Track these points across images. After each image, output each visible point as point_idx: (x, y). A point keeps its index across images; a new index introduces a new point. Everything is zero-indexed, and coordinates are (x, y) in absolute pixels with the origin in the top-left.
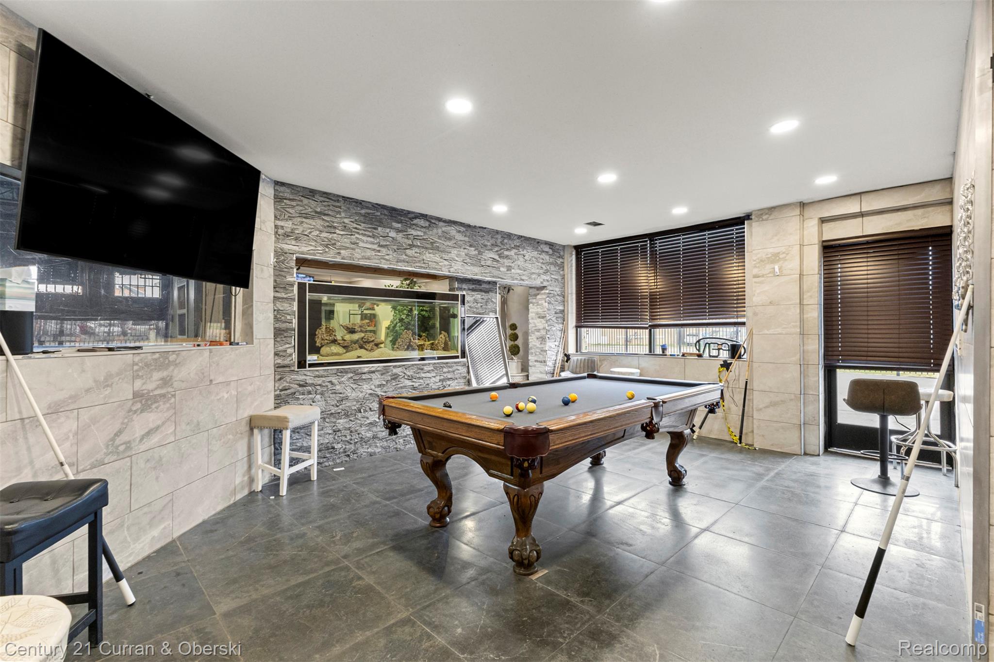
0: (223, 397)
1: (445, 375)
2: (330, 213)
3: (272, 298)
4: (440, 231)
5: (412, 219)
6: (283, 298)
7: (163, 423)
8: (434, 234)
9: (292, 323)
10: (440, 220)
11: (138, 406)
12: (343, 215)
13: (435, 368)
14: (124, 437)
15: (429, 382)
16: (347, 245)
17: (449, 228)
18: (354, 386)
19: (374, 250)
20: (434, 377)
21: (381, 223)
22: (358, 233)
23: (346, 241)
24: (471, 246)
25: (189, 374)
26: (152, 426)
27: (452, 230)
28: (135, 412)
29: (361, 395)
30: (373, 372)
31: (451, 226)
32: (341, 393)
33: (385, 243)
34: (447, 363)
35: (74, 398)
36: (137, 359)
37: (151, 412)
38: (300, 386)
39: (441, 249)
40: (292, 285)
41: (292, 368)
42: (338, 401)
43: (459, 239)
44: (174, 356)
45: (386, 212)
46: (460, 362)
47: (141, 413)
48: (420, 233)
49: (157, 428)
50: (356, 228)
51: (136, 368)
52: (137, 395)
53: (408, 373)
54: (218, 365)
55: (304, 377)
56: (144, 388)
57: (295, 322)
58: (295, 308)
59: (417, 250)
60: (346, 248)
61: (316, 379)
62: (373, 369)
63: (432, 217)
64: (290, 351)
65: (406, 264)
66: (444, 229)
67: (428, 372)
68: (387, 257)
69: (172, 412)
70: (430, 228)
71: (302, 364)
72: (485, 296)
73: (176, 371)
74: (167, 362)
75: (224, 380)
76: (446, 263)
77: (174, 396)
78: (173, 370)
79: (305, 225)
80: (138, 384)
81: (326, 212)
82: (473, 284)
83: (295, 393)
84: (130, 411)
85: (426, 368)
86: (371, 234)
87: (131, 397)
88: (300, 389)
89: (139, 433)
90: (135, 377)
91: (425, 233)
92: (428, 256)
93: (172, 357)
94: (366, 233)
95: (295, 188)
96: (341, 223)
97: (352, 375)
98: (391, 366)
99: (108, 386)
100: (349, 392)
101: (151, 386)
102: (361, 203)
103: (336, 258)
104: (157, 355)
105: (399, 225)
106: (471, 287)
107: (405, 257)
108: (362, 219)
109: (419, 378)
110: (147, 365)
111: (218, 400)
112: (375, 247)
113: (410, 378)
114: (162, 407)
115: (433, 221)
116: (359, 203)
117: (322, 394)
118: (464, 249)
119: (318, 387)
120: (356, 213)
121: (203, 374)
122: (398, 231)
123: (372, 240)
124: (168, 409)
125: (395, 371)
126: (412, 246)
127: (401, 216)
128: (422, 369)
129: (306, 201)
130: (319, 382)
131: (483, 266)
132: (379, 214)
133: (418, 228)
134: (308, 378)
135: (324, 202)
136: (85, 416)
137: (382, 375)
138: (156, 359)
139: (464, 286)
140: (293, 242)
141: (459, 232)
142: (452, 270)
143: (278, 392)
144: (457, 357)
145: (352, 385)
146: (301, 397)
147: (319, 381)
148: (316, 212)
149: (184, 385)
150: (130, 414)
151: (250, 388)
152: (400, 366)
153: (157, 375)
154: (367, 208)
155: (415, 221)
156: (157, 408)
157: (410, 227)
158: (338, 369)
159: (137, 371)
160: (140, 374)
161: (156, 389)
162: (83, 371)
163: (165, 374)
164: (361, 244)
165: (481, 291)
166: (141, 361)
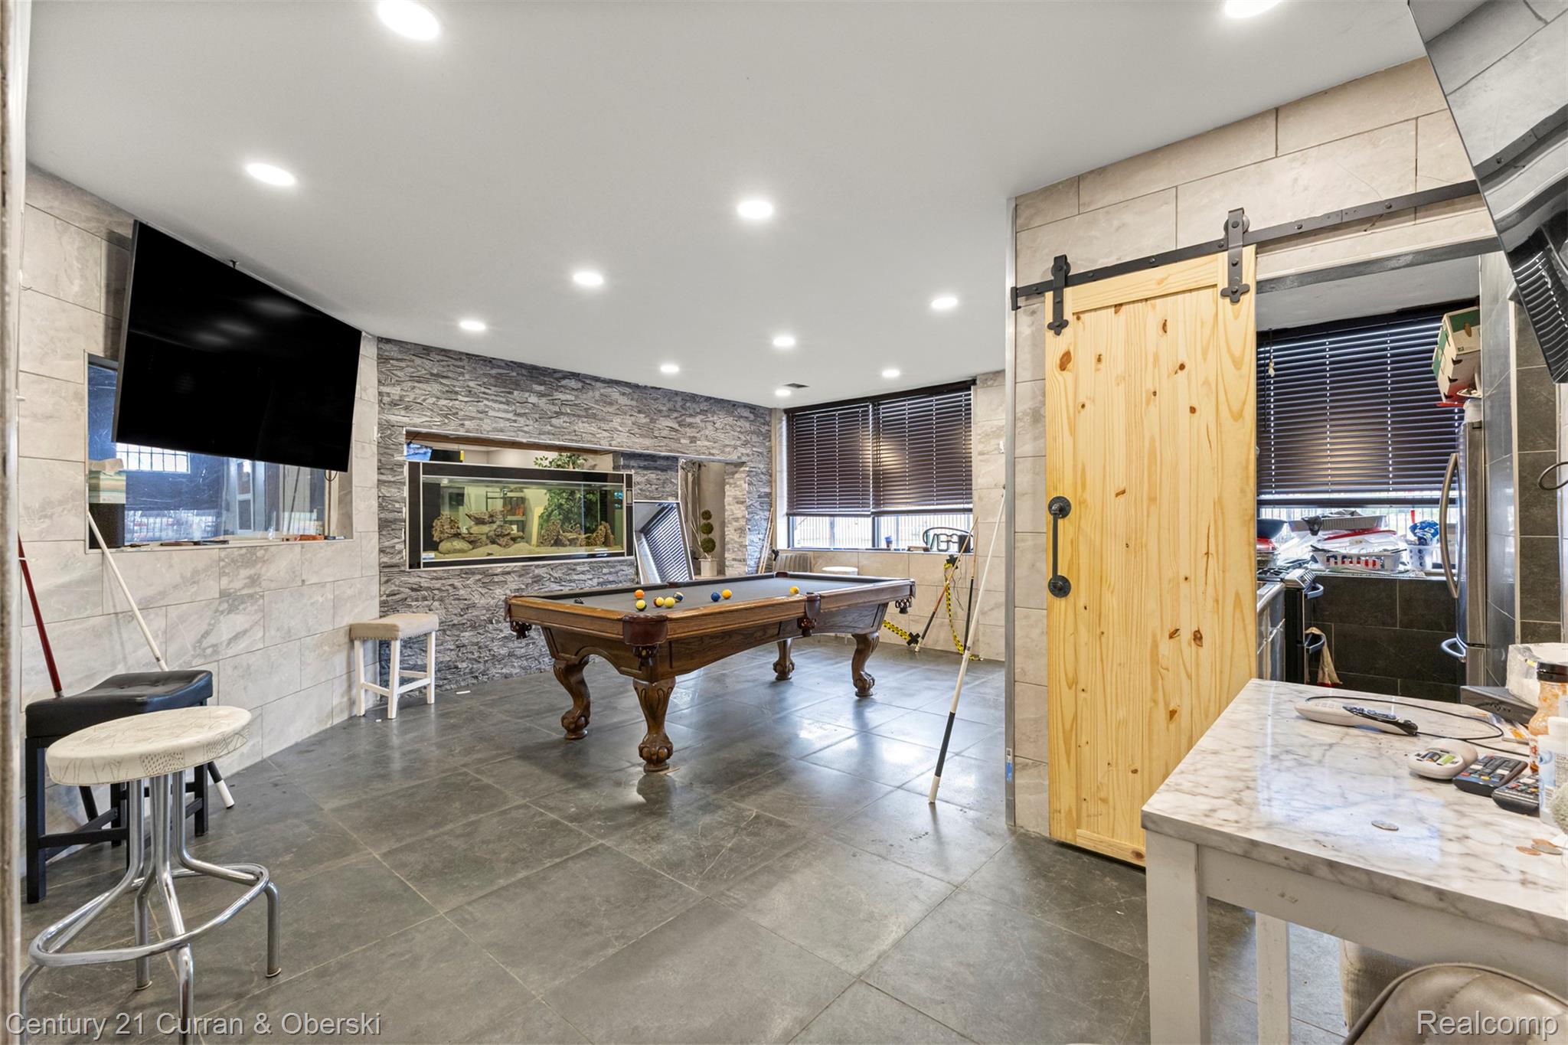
0: (317, 601)
1: (605, 577)
2: (450, 374)
3: (376, 482)
4: (597, 394)
5: (558, 379)
6: (390, 482)
7: (251, 627)
8: (589, 398)
9: (401, 512)
10: (597, 379)
11: (225, 606)
12: (467, 377)
13: (592, 568)
14: (211, 640)
15: (583, 586)
16: (473, 415)
17: (610, 390)
18: (484, 591)
19: (508, 420)
20: (591, 579)
21: (517, 386)
22: (487, 399)
23: (471, 410)
24: (639, 412)
25: (279, 572)
26: (239, 629)
27: (614, 393)
28: (222, 612)
29: (492, 602)
30: (509, 573)
31: (612, 387)
32: (466, 600)
33: (523, 411)
34: (608, 562)
35: (163, 594)
36: (223, 554)
37: (238, 613)
38: (413, 590)
39: (600, 417)
40: (401, 465)
41: (403, 568)
42: (462, 610)
43: (623, 403)
44: (262, 552)
45: (524, 372)
46: (626, 560)
47: (228, 614)
48: (569, 397)
49: (245, 632)
50: (484, 393)
51: (222, 564)
52: (224, 594)
53: (555, 575)
54: (311, 562)
55: (418, 579)
56: (231, 586)
57: (406, 511)
58: (406, 494)
59: (566, 419)
60: (472, 418)
61: (434, 582)
62: (508, 570)
63: (586, 377)
64: (399, 547)
65: (551, 437)
66: (602, 391)
67: (583, 573)
68: (526, 429)
69: (261, 614)
70: (584, 391)
71: (415, 563)
72: (663, 476)
73: (264, 569)
74: (254, 558)
75: (317, 581)
76: (606, 434)
77: (262, 597)
78: (261, 567)
79: (417, 391)
80: (224, 581)
81: (445, 374)
82: (645, 460)
83: (406, 599)
84: (217, 611)
85: (579, 568)
86: (504, 400)
87: (217, 596)
88: (413, 594)
89: (225, 637)
90: (222, 574)
91: (577, 397)
92: (581, 426)
93: (260, 553)
94: (498, 398)
95: (404, 345)
96: (464, 387)
97: (480, 577)
98: (531, 566)
99: (194, 582)
100: (476, 598)
101: (237, 585)
102: (490, 362)
103: (459, 431)
104: (244, 551)
105: (542, 388)
106: (642, 464)
107: (550, 428)
108: (492, 381)
109: (570, 581)
110: (233, 561)
111: (312, 604)
112: (510, 416)
113: (558, 581)
114: (249, 608)
115: (588, 382)
116: (489, 361)
117: (441, 600)
118: (631, 416)
119: (436, 592)
120: (484, 374)
121: (294, 572)
122: (541, 395)
123: (506, 407)
124: (256, 612)
125: (537, 571)
126: (558, 414)
127: (544, 376)
128: (574, 570)
129: (418, 361)
130: (438, 586)
131: (656, 437)
132: (514, 374)
133: (567, 391)
134: (424, 580)
135: (442, 361)
136: (174, 613)
137: (520, 576)
138: (242, 555)
139: (632, 463)
140: (403, 413)
141: (624, 394)
142: (613, 443)
143: (384, 598)
144: (622, 554)
145: (480, 589)
146: (413, 604)
147: (437, 584)
148: (432, 374)
149: (273, 585)
150: (218, 614)
151: (349, 592)
152: (544, 566)
153: (244, 573)
154: (499, 367)
155: (564, 382)
156: (244, 609)
157: (557, 390)
158: (461, 569)
159: (223, 567)
160: (227, 571)
161: (243, 588)
162: (171, 566)
163: (251, 572)
164: (491, 413)
165: (656, 468)
166: (227, 556)
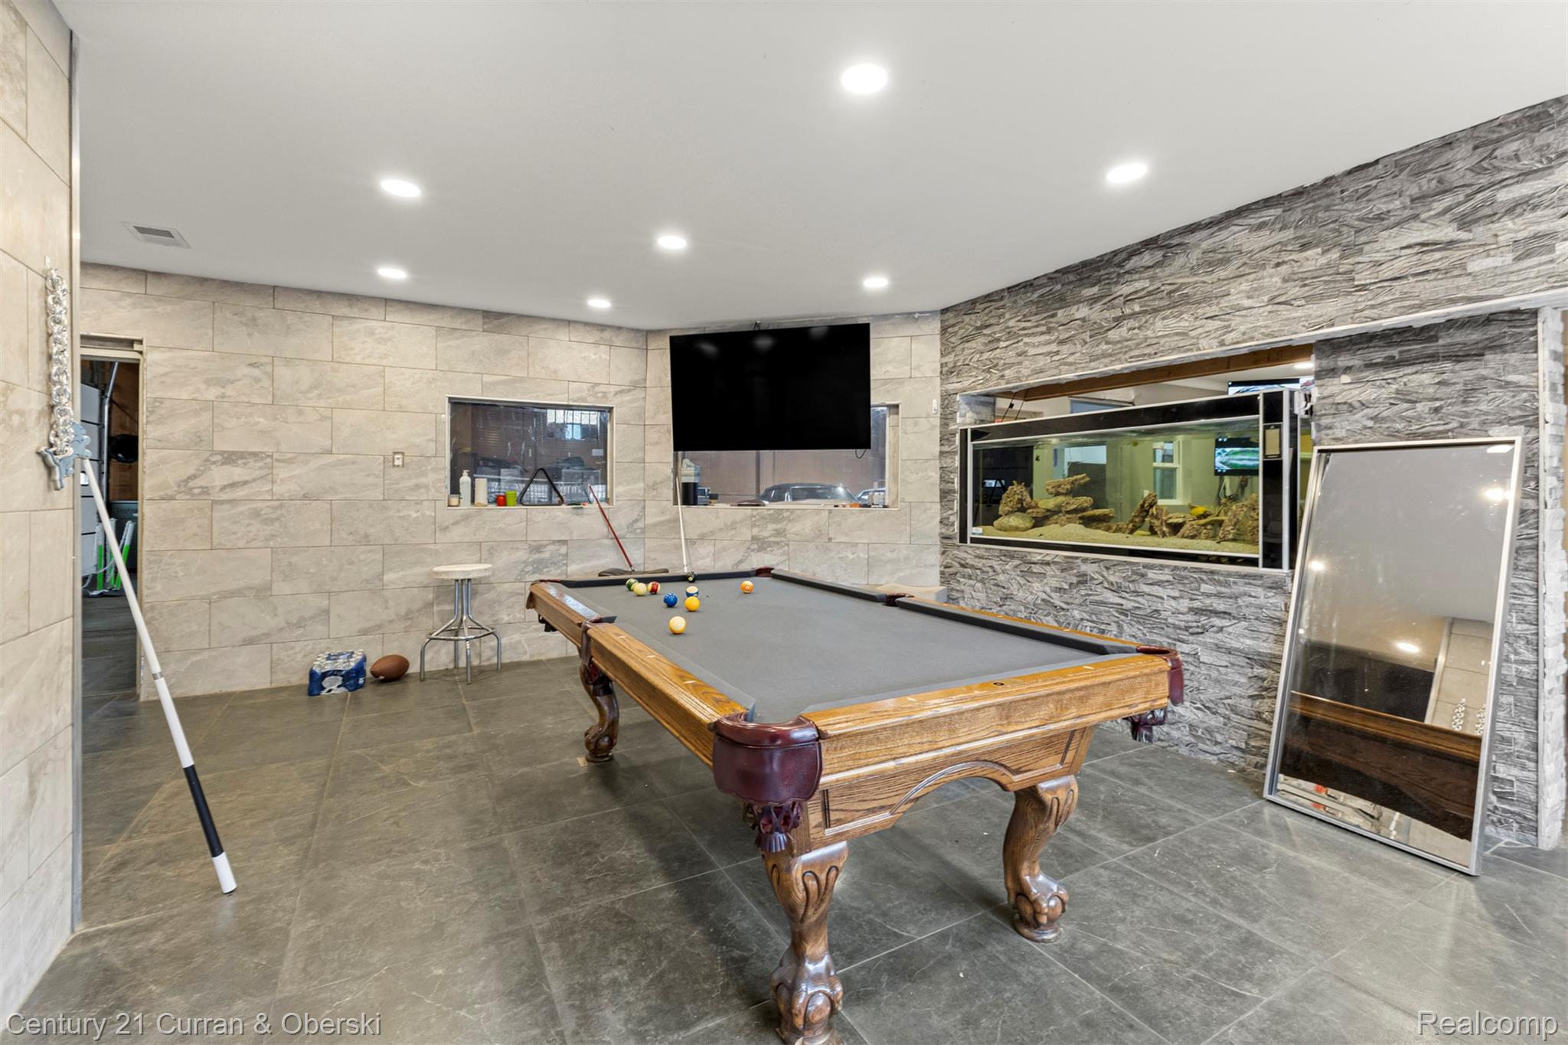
0: (847, 557)
1: (1208, 601)
2: (992, 321)
3: (938, 454)
4: (1195, 256)
5: (1120, 265)
6: (947, 452)
8: (1178, 271)
9: (953, 483)
10: (1192, 229)
11: (756, 546)
12: (1007, 316)
13: (1181, 580)
14: (745, 565)
15: (1159, 607)
16: (1012, 360)
17: (1225, 234)
18: (1022, 581)
19: (1049, 353)
20: (1174, 598)
21: (1062, 301)
22: (1026, 335)
23: (1010, 355)
24: (1304, 247)
25: (803, 529)
27: (1237, 236)
28: (753, 550)
29: (1030, 598)
30: (1048, 564)
31: (1227, 227)
32: (1004, 587)
33: (1068, 335)
34: (1212, 572)
35: (712, 533)
36: (755, 513)
37: (768, 553)
38: (962, 566)
39: (1198, 297)
40: (954, 434)
41: (954, 541)
42: (1001, 599)
43: (1257, 247)
45: (1072, 277)
46: (1261, 577)
47: (760, 552)
48: (1138, 285)
50: (1024, 329)
51: (754, 519)
52: (754, 539)
53: (1112, 579)
54: (840, 525)
55: (965, 555)
56: (762, 534)
57: (957, 480)
58: (957, 464)
59: (1132, 323)
60: (1011, 365)
61: (977, 560)
62: (1048, 559)
63: (1171, 235)
64: (952, 519)
65: (1106, 360)
66: (1204, 245)
67: (1159, 583)
68: (1071, 359)
69: (784, 558)
70: (1167, 262)
71: (963, 538)
72: (1462, 373)
73: (789, 526)
74: (781, 517)
75: (847, 541)
76: (1212, 325)
77: (788, 545)
78: (787, 524)
79: (966, 352)
80: (755, 531)
81: (988, 323)
82: (1391, 345)
83: (956, 573)
84: (748, 548)
85: (1151, 574)
86: (1044, 329)
87: (749, 539)
88: (961, 569)
90: (754, 525)
91: (1153, 279)
92: (1160, 326)
93: (786, 514)
94: (1039, 329)
95: (957, 308)
96: (1004, 330)
97: (1018, 562)
98: (1077, 558)
100: (1014, 589)
101: (766, 534)
102: (1031, 285)
103: (1000, 384)
104: (772, 512)
105: (1095, 290)
106: (1378, 356)
107: (1105, 347)
108: (1034, 309)
109: (1137, 593)
110: (763, 518)
111: (841, 559)
112: (1054, 347)
113: (1116, 589)
114: (776, 551)
115: (1174, 242)
116: (1028, 286)
117: (982, 581)
118: (1278, 265)
119: (978, 572)
120: (1026, 305)
121: (820, 531)
122: (1093, 300)
123: (1046, 337)
124: (782, 555)
125: (1084, 568)
126: (1118, 321)
127: (1098, 269)
128: (1143, 575)
129: (967, 318)
130: (980, 565)
131: (1363, 288)
132: (1059, 287)
133: (1136, 276)
134: (970, 556)
135: (985, 309)
136: (719, 545)
137: (1063, 571)
138: (771, 514)
139: (1343, 361)
140: (955, 379)
141: (1261, 226)
142: (1229, 338)
143: (942, 569)
144: (1253, 562)
145: (1018, 578)
146: (962, 580)
147: (979, 563)
148: (977, 328)
149: (797, 538)
150: (751, 551)
151: (889, 555)
152: (1094, 561)
153: (771, 527)
154: (1042, 286)
155: (1129, 266)
156: (772, 551)
157: (1117, 283)
158: (1001, 550)
159: (754, 522)
160: (759, 524)
161: (771, 537)
162: (718, 517)
163: (779, 526)
164: (1032, 351)
165: (1433, 358)
166: (758, 514)
